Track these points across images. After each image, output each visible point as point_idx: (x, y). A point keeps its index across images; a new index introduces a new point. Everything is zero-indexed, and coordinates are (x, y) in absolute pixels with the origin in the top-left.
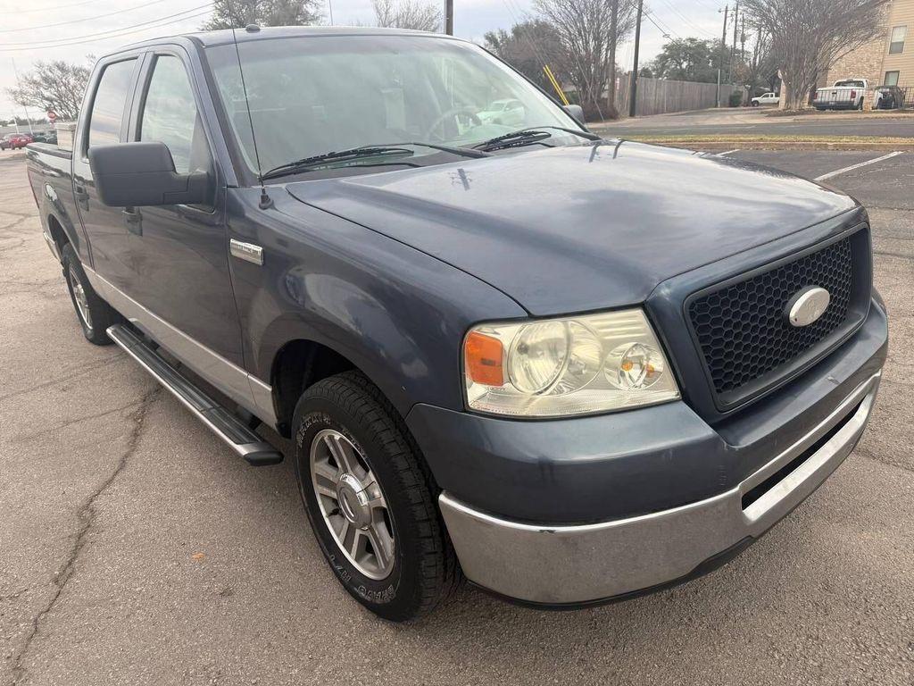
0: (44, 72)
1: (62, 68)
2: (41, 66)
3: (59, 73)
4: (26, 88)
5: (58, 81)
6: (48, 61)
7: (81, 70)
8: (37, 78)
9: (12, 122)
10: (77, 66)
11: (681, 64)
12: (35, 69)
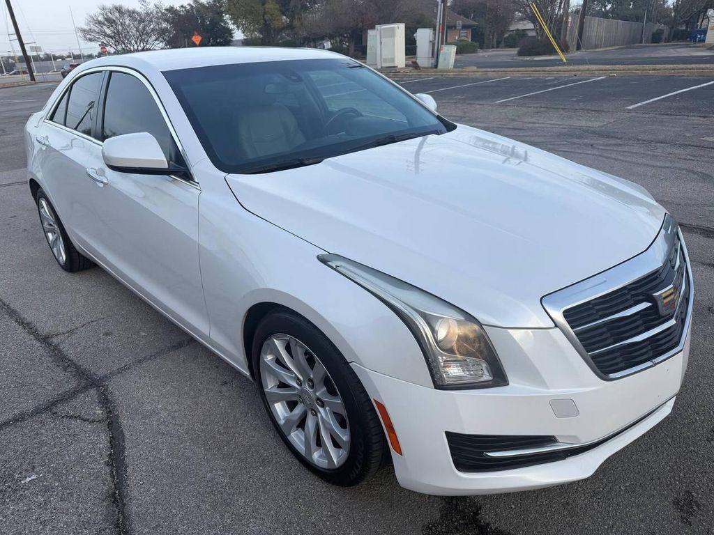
0: (106, 14)
1: (119, 10)
2: (103, 9)
3: (117, 15)
4: (94, 27)
5: (117, 21)
6: (109, 5)
7: (134, 12)
8: (101, 18)
9: (69, 57)
10: (130, 9)
11: (605, 6)
12: (99, 11)
